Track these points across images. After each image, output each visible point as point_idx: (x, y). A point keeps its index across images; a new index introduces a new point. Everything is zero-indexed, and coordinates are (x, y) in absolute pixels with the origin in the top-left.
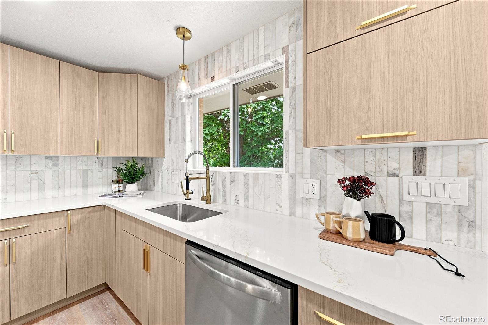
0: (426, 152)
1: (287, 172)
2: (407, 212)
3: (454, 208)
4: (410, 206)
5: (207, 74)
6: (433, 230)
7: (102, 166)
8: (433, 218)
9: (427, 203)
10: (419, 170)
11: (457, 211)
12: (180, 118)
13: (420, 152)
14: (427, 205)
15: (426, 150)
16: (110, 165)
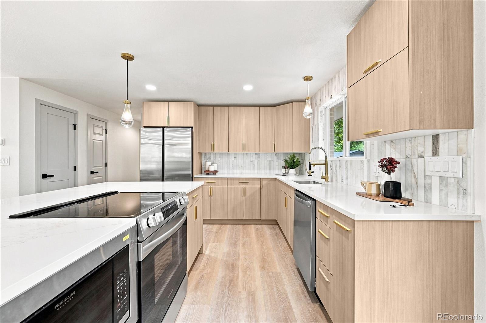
0: (439, 138)
1: (366, 158)
2: (428, 184)
3: (455, 180)
4: (430, 179)
5: (329, 94)
6: (443, 197)
7: (278, 158)
8: (443, 188)
9: (440, 177)
10: (435, 153)
11: (457, 182)
12: (317, 125)
13: (436, 138)
14: (439, 178)
15: (439, 136)
16: (282, 158)
